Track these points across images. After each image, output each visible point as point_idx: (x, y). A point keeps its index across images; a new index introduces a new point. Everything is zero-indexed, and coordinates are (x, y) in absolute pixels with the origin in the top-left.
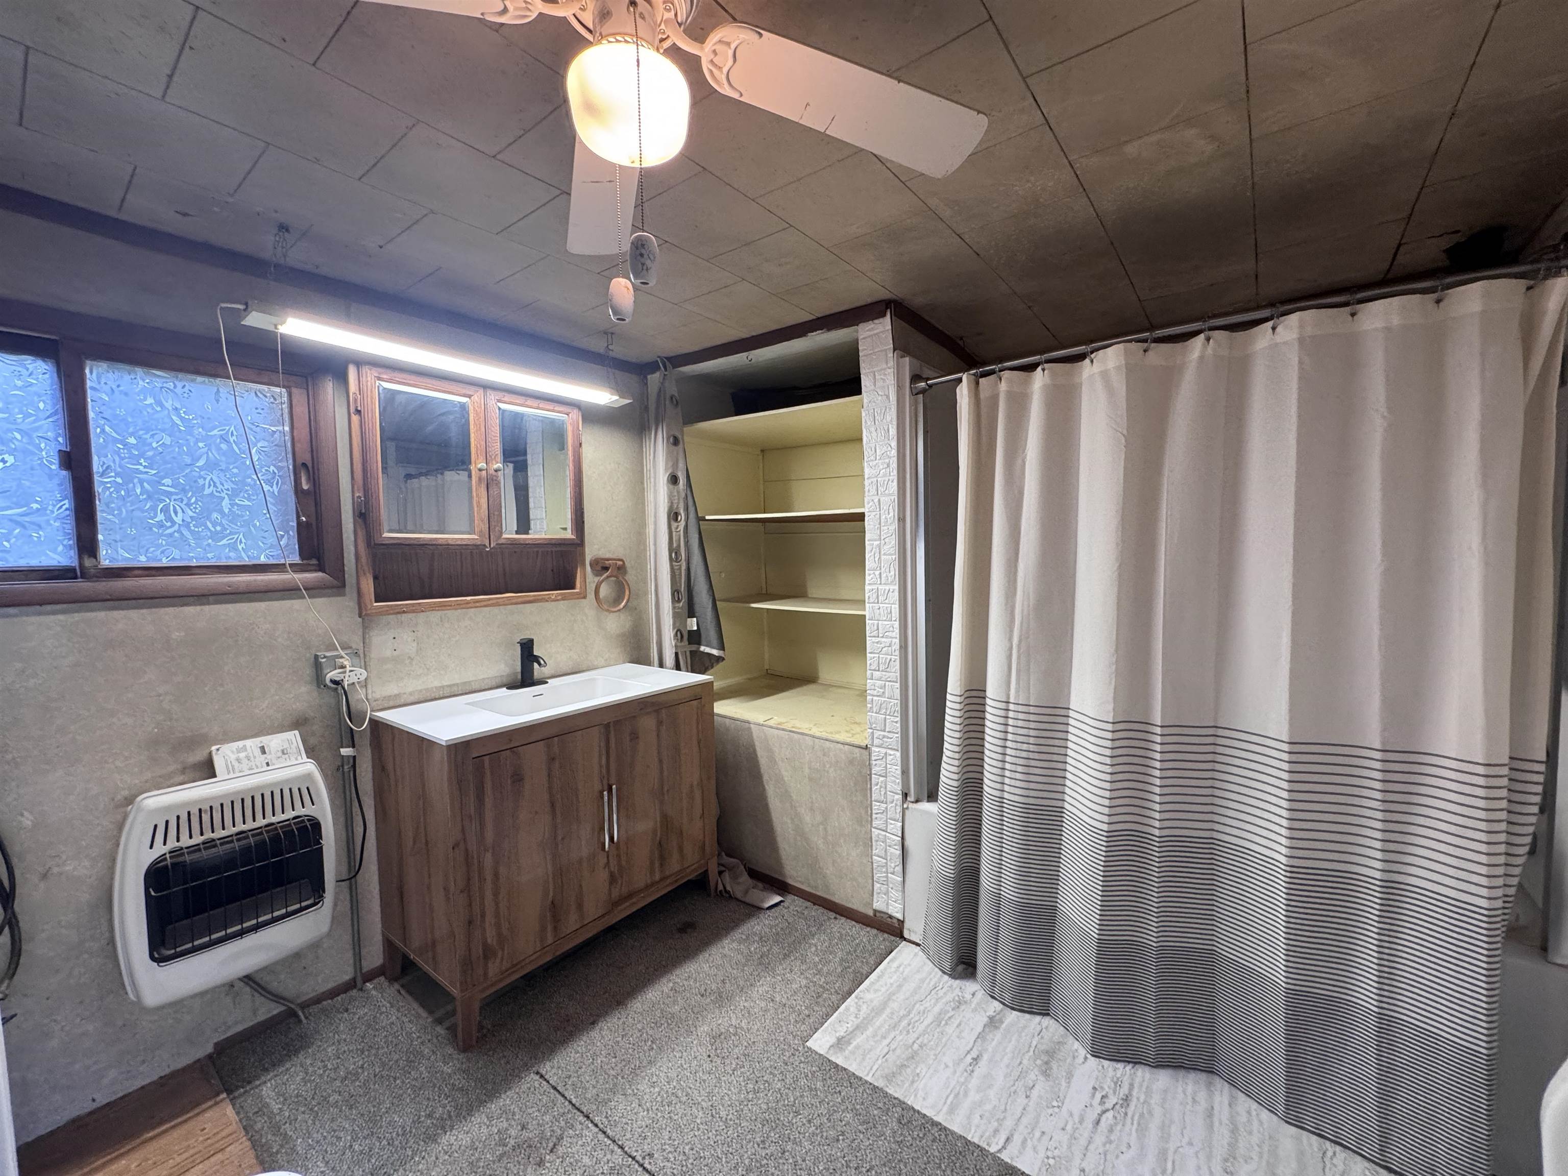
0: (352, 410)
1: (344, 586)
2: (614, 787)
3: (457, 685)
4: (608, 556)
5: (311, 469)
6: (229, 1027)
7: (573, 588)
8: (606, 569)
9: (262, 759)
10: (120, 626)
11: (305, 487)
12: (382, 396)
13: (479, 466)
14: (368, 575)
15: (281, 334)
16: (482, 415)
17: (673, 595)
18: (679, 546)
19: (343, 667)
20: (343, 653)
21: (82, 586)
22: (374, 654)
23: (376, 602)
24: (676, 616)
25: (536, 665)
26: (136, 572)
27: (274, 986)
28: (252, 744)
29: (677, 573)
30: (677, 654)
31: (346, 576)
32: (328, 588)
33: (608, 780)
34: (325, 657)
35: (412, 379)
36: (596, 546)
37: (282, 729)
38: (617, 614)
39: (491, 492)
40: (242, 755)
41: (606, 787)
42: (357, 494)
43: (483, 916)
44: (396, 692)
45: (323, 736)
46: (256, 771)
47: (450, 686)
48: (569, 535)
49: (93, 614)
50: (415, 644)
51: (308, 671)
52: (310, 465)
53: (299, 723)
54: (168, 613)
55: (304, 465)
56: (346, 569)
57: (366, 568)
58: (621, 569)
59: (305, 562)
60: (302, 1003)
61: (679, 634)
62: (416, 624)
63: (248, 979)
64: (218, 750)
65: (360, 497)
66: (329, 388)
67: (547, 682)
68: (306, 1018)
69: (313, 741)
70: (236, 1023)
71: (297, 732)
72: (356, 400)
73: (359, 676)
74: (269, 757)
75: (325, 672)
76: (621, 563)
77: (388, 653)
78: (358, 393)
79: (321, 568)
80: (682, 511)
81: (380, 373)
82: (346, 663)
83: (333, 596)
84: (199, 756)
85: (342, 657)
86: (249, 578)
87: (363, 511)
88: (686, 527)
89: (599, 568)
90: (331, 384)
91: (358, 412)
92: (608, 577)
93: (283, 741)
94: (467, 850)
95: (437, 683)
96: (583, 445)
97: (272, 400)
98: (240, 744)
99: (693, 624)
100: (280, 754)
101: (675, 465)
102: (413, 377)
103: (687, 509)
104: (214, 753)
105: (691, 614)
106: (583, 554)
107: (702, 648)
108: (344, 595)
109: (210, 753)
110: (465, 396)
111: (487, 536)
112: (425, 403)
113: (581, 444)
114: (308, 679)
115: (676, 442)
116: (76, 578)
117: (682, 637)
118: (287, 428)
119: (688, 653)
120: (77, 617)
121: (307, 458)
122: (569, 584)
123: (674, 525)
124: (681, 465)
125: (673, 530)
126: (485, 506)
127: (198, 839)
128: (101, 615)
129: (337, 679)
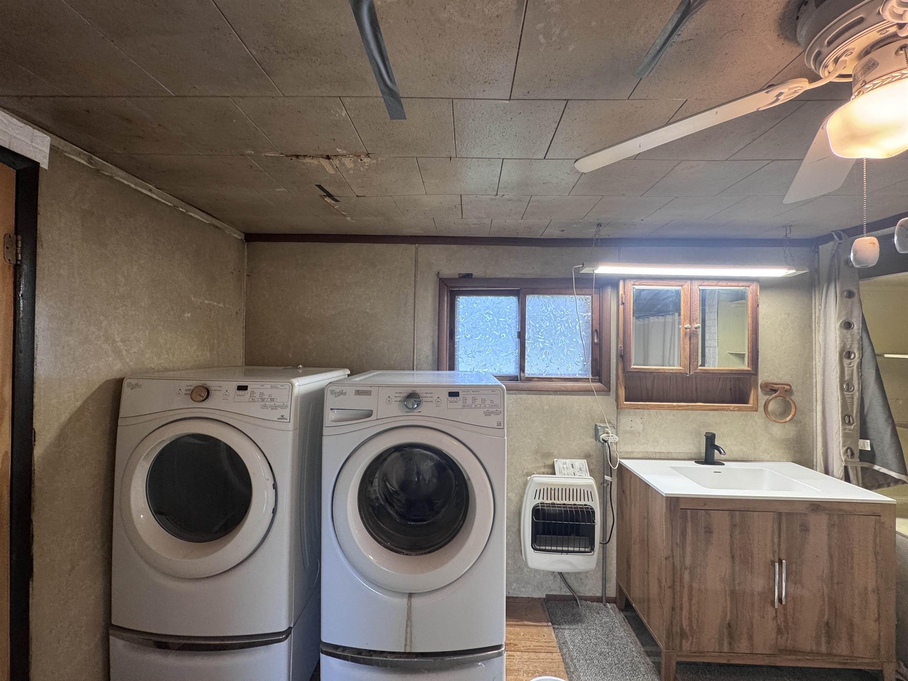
0: (620, 303)
1: (610, 391)
2: (784, 561)
3: (664, 453)
4: (776, 381)
5: (599, 332)
6: (551, 590)
7: (747, 403)
8: (775, 391)
9: (571, 470)
10: (530, 401)
11: (596, 341)
12: (635, 293)
13: (686, 326)
14: (622, 387)
15: (596, 274)
16: (689, 296)
17: (843, 419)
18: (852, 378)
19: (607, 433)
20: (608, 426)
21: (520, 384)
22: (621, 428)
23: (625, 401)
24: (846, 436)
25: (716, 451)
26: (535, 379)
27: (569, 581)
28: (568, 461)
29: (849, 401)
30: (846, 468)
31: (611, 386)
32: (603, 391)
33: (779, 554)
34: (600, 426)
35: (651, 282)
36: (767, 374)
37: (580, 458)
38: (783, 424)
39: (692, 341)
40: (565, 466)
41: (777, 560)
42: (620, 346)
43: (681, 609)
44: (630, 450)
45: (596, 465)
46: (570, 476)
47: (660, 453)
48: (745, 366)
49: (521, 396)
50: (642, 426)
51: (592, 432)
52: (598, 330)
53: (587, 456)
54: (544, 397)
55: (596, 330)
56: (611, 382)
57: (621, 383)
58: (789, 392)
59: (594, 377)
60: (580, 596)
61: (850, 452)
62: (643, 415)
63: (561, 574)
64: (556, 461)
65: (621, 347)
66: (609, 292)
67: (724, 464)
68: (581, 606)
69: (592, 467)
70: (554, 590)
71: (585, 460)
72: (622, 298)
73: (615, 439)
74: (575, 470)
75: (600, 434)
76: (788, 387)
77: (628, 428)
78: (623, 294)
79: (600, 381)
80: (856, 351)
81: (634, 282)
82: (609, 432)
83: (605, 395)
84: (549, 462)
85: (607, 428)
86: (572, 384)
87: (622, 354)
88: (860, 364)
89: (768, 389)
90: (610, 290)
91: (623, 304)
92: (776, 397)
93: (580, 463)
94: (674, 563)
95: (652, 450)
96: (760, 306)
97: (585, 301)
98: (564, 460)
99: (866, 444)
100: (579, 470)
101: (850, 313)
102: (651, 281)
103: (861, 349)
104: (555, 462)
105: (864, 435)
106: (756, 381)
107: (876, 467)
108: (609, 395)
109: (554, 462)
110: (679, 286)
111: (688, 368)
112: (657, 293)
113: (758, 305)
114: (592, 435)
115: (850, 295)
116: (518, 380)
117: (852, 454)
118: (590, 314)
119: (859, 469)
120: (518, 396)
121: (597, 327)
122: (745, 401)
123: (846, 361)
124: (856, 313)
125: (845, 365)
126: (688, 350)
127: (549, 502)
128: (525, 396)
129: (606, 439)
